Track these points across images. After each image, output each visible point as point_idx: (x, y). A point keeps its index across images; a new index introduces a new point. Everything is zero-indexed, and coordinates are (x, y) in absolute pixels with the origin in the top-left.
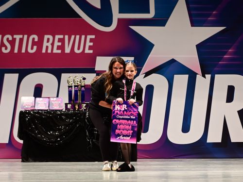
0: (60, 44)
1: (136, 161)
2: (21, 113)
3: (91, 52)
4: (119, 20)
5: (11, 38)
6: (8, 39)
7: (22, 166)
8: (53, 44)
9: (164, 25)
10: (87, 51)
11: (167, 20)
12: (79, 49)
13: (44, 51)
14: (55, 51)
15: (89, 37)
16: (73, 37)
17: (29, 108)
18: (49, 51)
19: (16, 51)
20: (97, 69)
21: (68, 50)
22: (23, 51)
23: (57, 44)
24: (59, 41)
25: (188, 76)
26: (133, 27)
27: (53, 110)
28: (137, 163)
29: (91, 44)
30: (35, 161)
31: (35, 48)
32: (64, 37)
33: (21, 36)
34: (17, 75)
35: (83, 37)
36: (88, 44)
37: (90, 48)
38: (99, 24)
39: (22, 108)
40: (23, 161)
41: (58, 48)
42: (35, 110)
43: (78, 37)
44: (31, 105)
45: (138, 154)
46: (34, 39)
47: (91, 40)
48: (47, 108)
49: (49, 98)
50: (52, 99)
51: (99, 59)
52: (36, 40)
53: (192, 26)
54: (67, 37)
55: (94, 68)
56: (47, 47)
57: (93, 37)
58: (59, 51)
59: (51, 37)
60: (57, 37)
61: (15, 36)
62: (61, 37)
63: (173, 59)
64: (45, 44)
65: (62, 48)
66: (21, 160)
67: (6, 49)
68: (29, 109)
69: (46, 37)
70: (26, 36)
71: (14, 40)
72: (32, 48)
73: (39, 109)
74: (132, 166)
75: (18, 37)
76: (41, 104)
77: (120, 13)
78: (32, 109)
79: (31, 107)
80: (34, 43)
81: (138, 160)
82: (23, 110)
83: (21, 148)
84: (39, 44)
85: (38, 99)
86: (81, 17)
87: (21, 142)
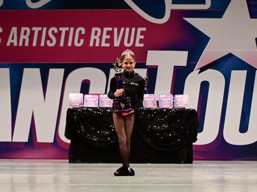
0: (108, 37)
1: (191, 163)
2: (69, 110)
3: (142, 45)
4: (173, 11)
5: (56, 31)
6: (53, 32)
7: (69, 167)
8: (101, 37)
9: (221, 17)
10: (138, 45)
11: (225, 11)
12: (129, 42)
13: (91, 44)
14: (104, 44)
15: (140, 30)
16: (123, 29)
17: (77, 105)
18: (97, 45)
19: (62, 44)
20: (148, 64)
21: (117, 44)
22: (70, 44)
23: (105, 37)
24: (107, 34)
25: (246, 71)
26: (187, 19)
27: (103, 108)
28: (193, 165)
29: (142, 37)
30: (83, 162)
31: (82, 41)
32: (113, 30)
33: (67, 29)
34: (63, 70)
35: (134, 29)
36: (139, 37)
37: (141, 41)
38: (150, 15)
39: (70, 106)
40: (70, 162)
41: (107, 41)
42: (84, 108)
43: (128, 29)
44: (80, 102)
45: (194, 156)
46: (80, 32)
47: (142, 33)
48: (96, 106)
49: (98, 95)
50: (101, 96)
51: (150, 53)
52: (83, 32)
53: (251, 18)
54: (116, 30)
55: (146, 63)
56: (95, 40)
57: (144, 29)
58: (108, 45)
59: (99, 30)
60: (106, 29)
61: (61, 29)
62: (110, 29)
63: (230, 53)
64: (93, 37)
65: (110, 41)
66: (68, 161)
67: (51, 42)
68: (78, 107)
69: (94, 29)
70: (72, 29)
71: (60, 32)
72: (79, 42)
73: (88, 106)
74: (132, 170)
75: (64, 30)
76: (91, 102)
77: (173, 3)
78: (81, 106)
79: (80, 104)
80: (81, 36)
81: (194, 161)
82: (71, 107)
83: (68, 148)
84: (87, 37)
85: (86, 96)
86: (131, 9)
87: (69, 141)
